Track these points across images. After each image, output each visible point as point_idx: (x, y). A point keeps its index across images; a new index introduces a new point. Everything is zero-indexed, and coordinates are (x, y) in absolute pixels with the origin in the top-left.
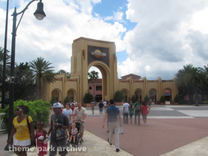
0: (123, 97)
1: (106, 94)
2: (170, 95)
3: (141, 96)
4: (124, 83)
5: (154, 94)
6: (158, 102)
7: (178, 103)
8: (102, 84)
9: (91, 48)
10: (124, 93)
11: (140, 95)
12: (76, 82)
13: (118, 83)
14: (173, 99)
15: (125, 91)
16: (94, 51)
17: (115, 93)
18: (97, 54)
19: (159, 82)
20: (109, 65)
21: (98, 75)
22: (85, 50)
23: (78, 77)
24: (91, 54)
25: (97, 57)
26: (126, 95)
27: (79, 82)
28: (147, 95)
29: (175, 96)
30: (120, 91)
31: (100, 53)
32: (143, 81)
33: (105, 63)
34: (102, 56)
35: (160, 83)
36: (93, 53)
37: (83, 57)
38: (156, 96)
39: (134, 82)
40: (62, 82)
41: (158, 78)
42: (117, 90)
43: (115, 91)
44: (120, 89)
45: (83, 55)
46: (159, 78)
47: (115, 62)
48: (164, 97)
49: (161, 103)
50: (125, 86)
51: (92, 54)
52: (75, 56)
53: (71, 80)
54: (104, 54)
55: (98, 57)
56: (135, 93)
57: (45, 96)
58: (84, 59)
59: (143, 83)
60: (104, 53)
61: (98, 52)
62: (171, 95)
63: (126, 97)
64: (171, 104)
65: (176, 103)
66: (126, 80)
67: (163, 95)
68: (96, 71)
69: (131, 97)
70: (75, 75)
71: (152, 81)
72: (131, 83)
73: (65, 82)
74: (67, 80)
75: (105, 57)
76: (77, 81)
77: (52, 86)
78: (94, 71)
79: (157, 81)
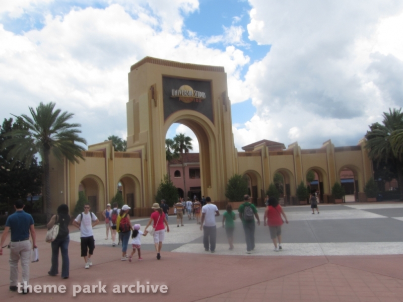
0: (249, 189)
1: (208, 183)
2: (353, 181)
3: (288, 187)
4: (249, 158)
5: (317, 180)
6: (328, 197)
7: (375, 199)
8: (201, 163)
9: (171, 82)
10: (250, 182)
11: (287, 183)
12: (139, 159)
13: (235, 159)
14: (361, 189)
15: (251, 175)
16: (177, 88)
17: (230, 181)
18: (185, 94)
19: (328, 152)
20: (212, 120)
21: (190, 144)
22: (156, 84)
23: (142, 147)
24: (171, 94)
25: (185, 102)
26: (254, 185)
27: (146, 160)
28: (302, 184)
29: (366, 181)
30: (240, 176)
31: (192, 93)
32: (290, 152)
33: (204, 114)
34: (195, 98)
35: (331, 154)
36: (176, 92)
37: (153, 100)
38: (321, 184)
39: (270, 154)
40: (104, 159)
41: (324, 144)
42: (235, 172)
43: (230, 176)
44: (241, 172)
45: (153, 98)
46: (328, 143)
47: (226, 110)
48: (340, 185)
49: (337, 201)
50: (252, 164)
51: (173, 94)
52: (134, 101)
53: (127, 156)
54: (202, 95)
55: (188, 102)
56: (275, 180)
57: (63, 194)
58: (156, 105)
59: (291, 156)
60: (201, 91)
61: (186, 90)
62: (357, 182)
63: (255, 189)
64: (358, 200)
65: (369, 199)
66: (253, 151)
67: (339, 182)
68: (186, 136)
69: (266, 189)
70: (137, 143)
71: (313, 151)
72: (266, 157)
73: (111, 159)
74: (116, 155)
75: (203, 100)
76: (140, 156)
77: (80, 170)
78: (181, 134)
79: (323, 151)
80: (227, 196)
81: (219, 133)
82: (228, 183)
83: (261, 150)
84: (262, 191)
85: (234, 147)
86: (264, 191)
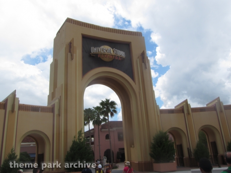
3: (214, 144)
4: (172, 115)
9: (91, 42)
11: (211, 141)
12: (52, 114)
13: (158, 116)
15: (176, 132)
18: (105, 51)
20: (133, 78)
24: (90, 51)
25: (105, 59)
26: (178, 144)
27: (59, 115)
31: (112, 51)
32: (213, 109)
36: (95, 49)
39: (193, 111)
40: (3, 111)
44: (166, 128)
45: (70, 51)
47: (146, 68)
50: (177, 122)
54: (121, 54)
55: (108, 60)
60: (121, 50)
61: (106, 49)
72: (188, 114)
73: (13, 111)
75: (123, 60)
80: (152, 156)
81: (140, 89)
82: (153, 141)
83: (183, 107)
84: (189, 150)
85: (156, 104)
86: (190, 149)
